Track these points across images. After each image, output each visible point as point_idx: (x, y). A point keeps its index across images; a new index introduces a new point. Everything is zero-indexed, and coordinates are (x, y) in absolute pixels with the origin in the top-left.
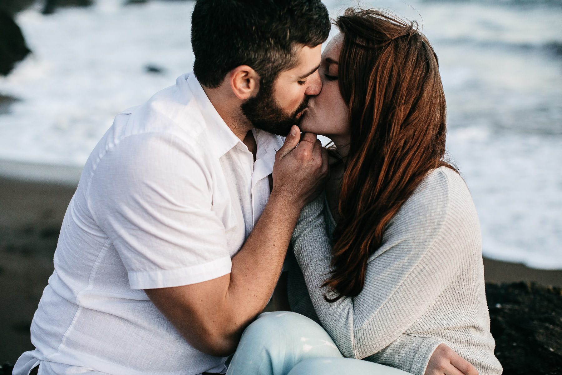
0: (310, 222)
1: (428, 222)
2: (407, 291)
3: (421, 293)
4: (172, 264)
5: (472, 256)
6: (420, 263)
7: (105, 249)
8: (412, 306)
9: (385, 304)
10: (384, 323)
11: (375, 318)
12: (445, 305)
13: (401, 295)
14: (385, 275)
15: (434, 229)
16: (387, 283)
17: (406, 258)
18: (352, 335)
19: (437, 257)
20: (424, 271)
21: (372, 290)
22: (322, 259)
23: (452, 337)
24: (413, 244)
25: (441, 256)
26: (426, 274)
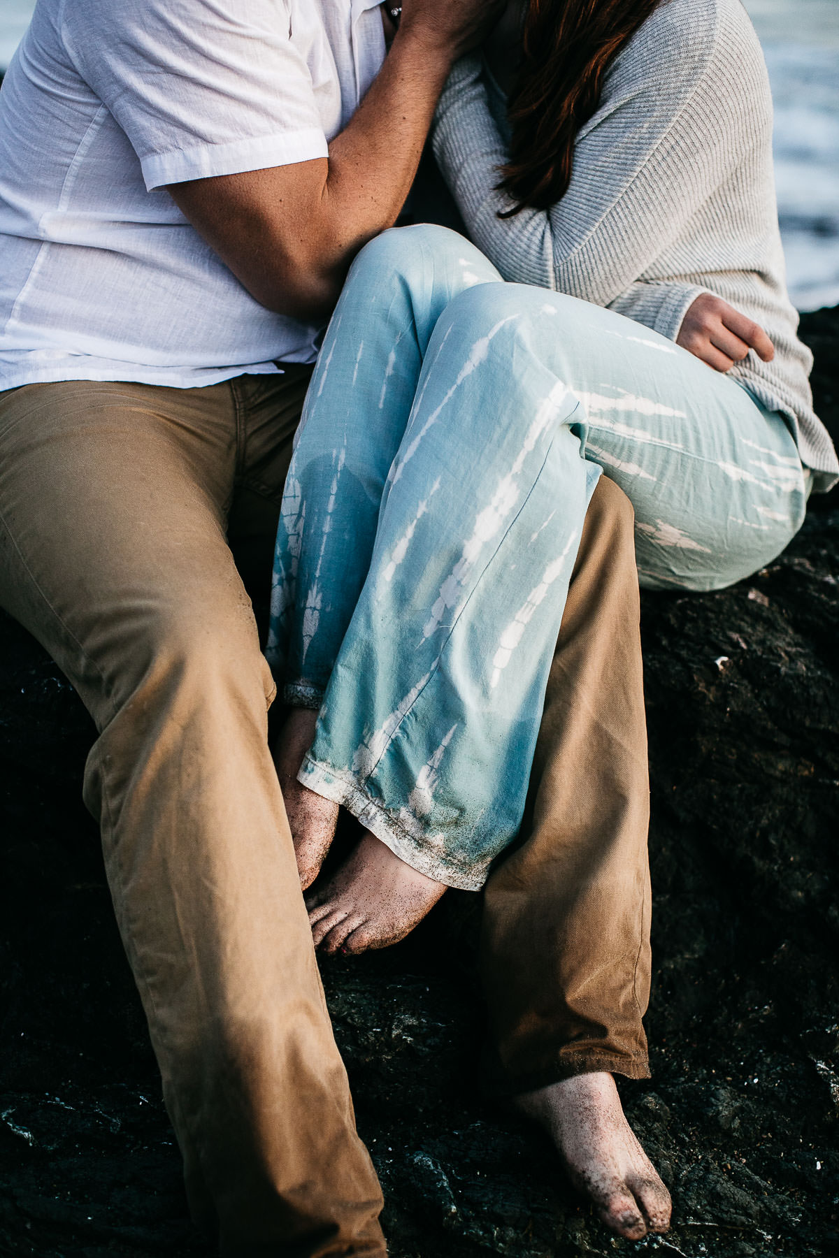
0: (460, 91)
1: (683, 55)
2: (647, 187)
3: (672, 193)
4: (227, 133)
5: (758, 133)
6: (670, 133)
7: (95, 126)
8: (656, 217)
9: (610, 212)
10: (608, 250)
11: (591, 240)
12: (710, 229)
13: (638, 194)
14: (608, 160)
15: (694, 68)
16: (612, 174)
17: (646, 125)
18: (551, 274)
19: (700, 124)
20: (678, 149)
21: (584, 190)
22: (487, 153)
23: (723, 288)
24: (658, 98)
25: (707, 122)
26: (680, 154)
